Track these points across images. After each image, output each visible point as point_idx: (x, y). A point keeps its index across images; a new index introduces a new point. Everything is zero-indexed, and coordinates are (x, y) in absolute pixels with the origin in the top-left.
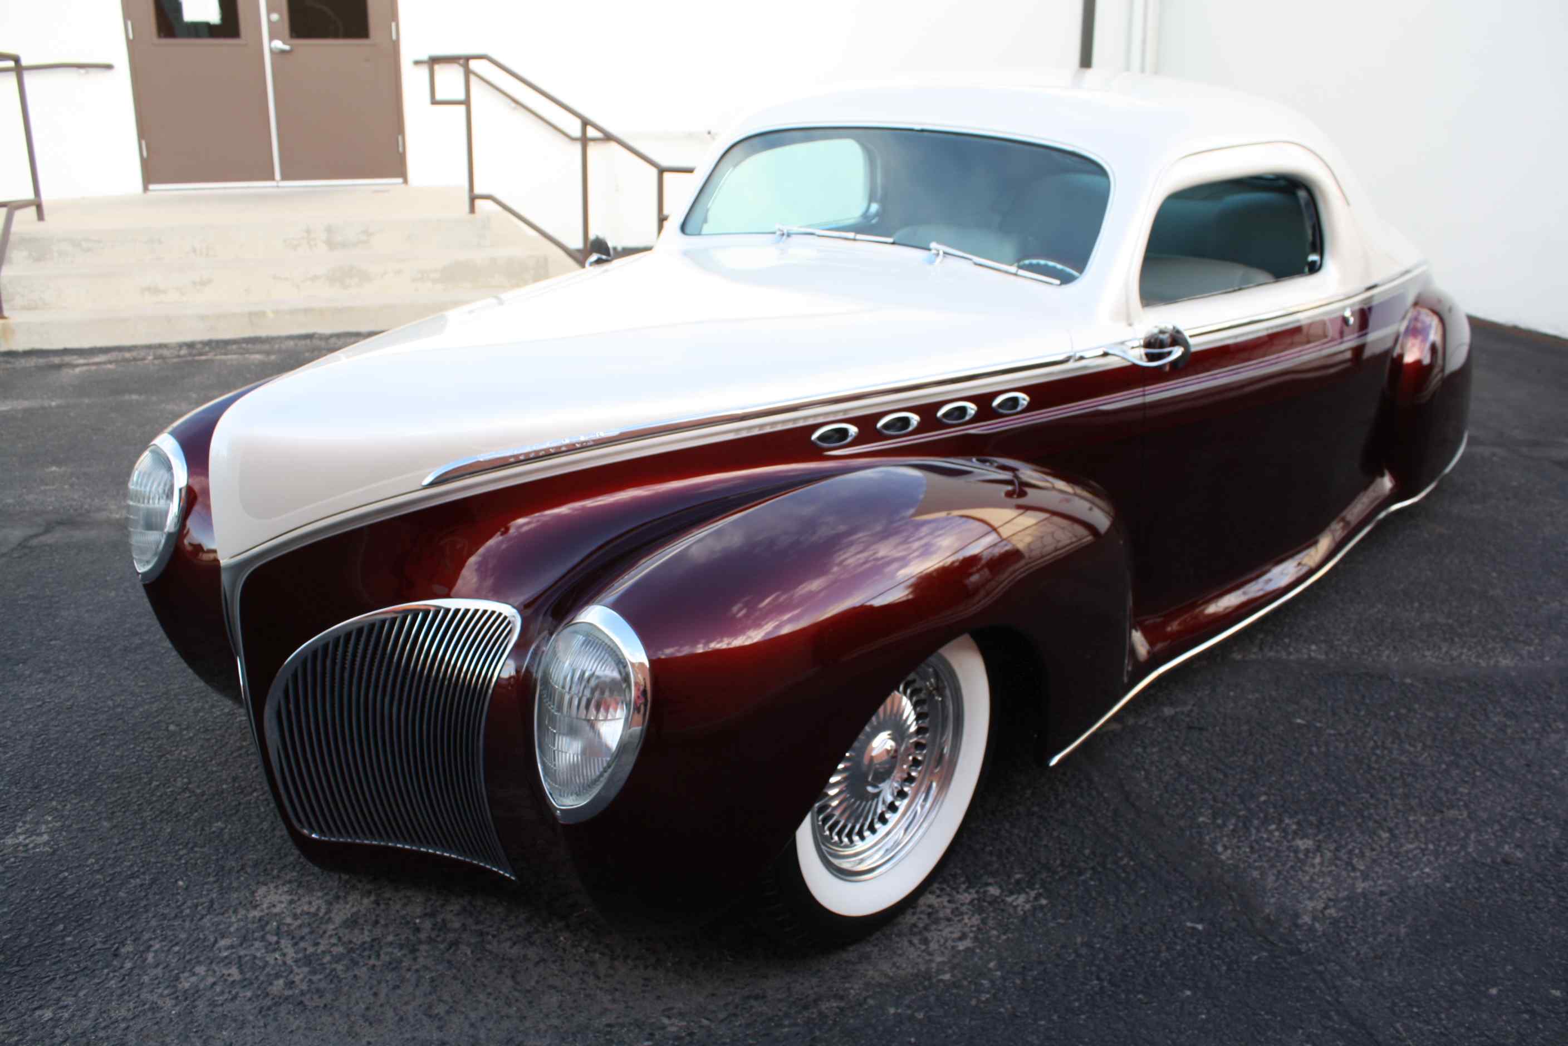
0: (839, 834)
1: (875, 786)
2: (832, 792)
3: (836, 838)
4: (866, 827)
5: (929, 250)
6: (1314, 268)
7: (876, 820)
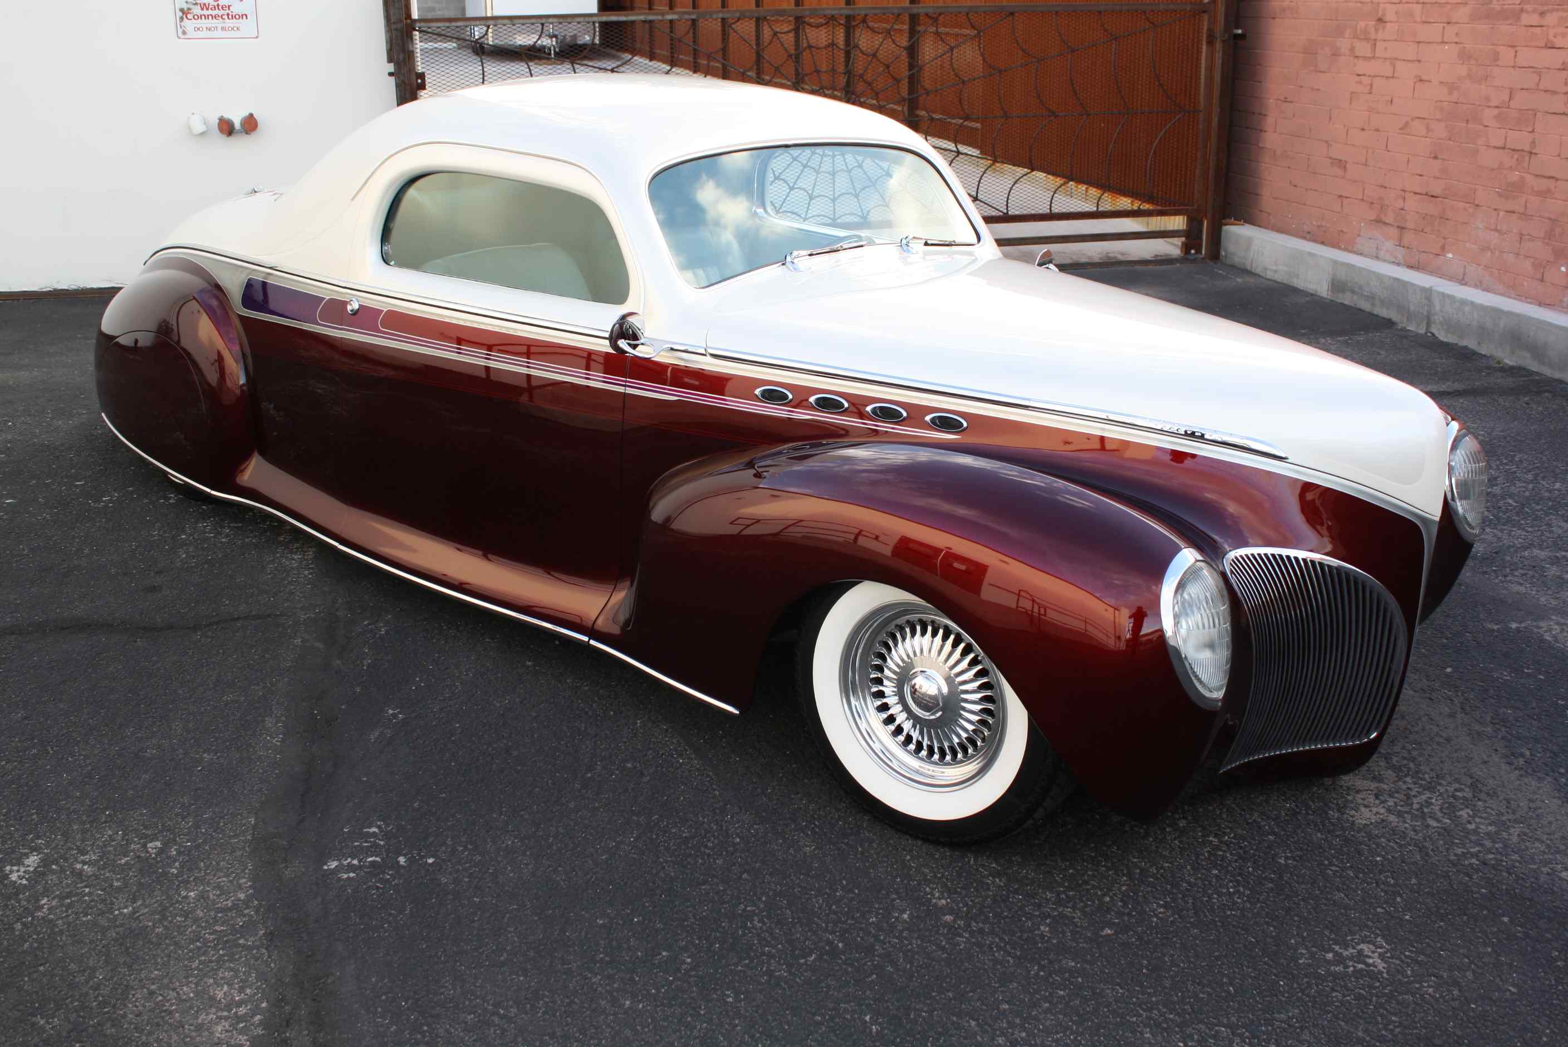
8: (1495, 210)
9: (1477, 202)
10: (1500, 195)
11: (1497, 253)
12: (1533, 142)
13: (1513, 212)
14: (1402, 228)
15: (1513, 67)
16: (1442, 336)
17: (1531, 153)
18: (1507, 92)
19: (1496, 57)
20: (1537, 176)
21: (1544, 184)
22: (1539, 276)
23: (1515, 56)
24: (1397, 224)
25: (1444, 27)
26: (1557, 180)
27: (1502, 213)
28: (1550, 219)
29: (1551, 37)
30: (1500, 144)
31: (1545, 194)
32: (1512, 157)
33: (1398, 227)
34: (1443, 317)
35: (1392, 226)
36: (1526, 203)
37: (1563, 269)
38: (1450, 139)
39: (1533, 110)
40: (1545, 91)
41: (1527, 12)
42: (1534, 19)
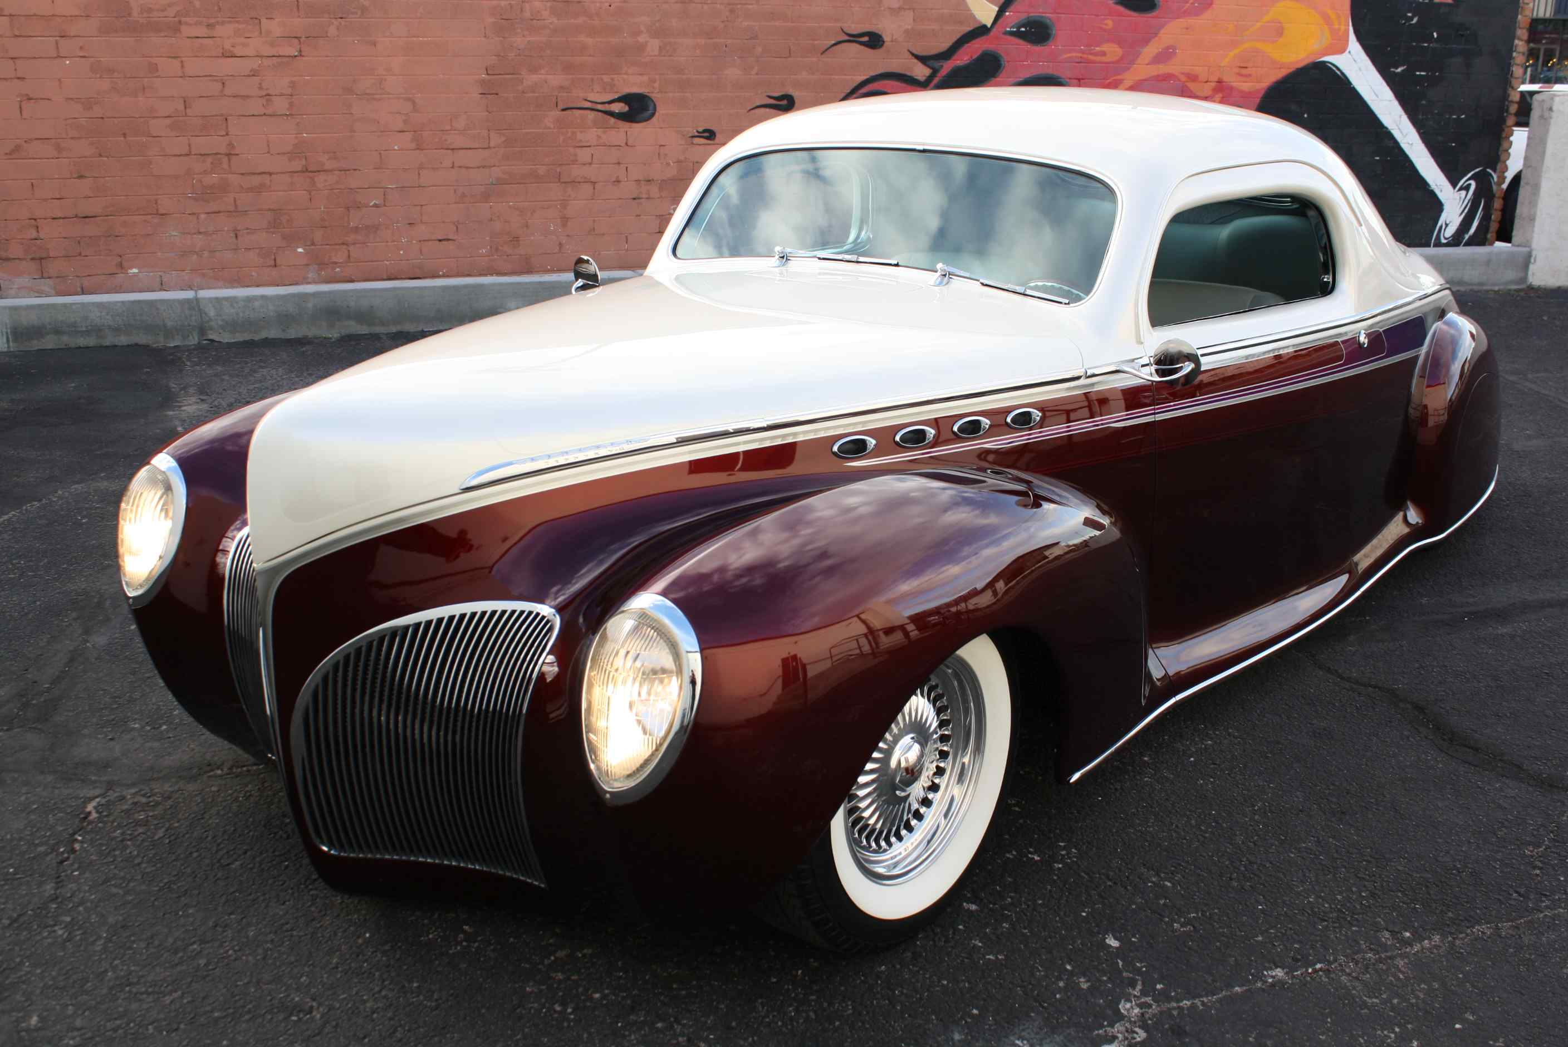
0: (868, 838)
1: (904, 791)
2: (861, 793)
3: (865, 842)
4: (893, 833)
5: (936, 272)
6: (1326, 290)
7: (902, 827)
8: (194, 214)
9: (161, 211)
10: (196, 199)
11: (206, 254)
12: (231, 145)
13: (219, 212)
14: (41, 259)
15: (181, 77)
16: (226, 338)
17: (228, 155)
18: (181, 101)
19: (153, 69)
20: (243, 174)
21: (256, 180)
22: (272, 263)
23: (182, 66)
24: (30, 257)
25: (57, 43)
26: (270, 174)
27: (203, 216)
28: (270, 210)
29: (227, 46)
30: (185, 151)
31: (259, 189)
32: (204, 161)
33: (32, 259)
34: (223, 320)
35: (24, 259)
36: (235, 201)
37: (300, 250)
38: (101, 156)
39: (222, 115)
40: (234, 97)
41: (186, 23)
42: (202, 31)
